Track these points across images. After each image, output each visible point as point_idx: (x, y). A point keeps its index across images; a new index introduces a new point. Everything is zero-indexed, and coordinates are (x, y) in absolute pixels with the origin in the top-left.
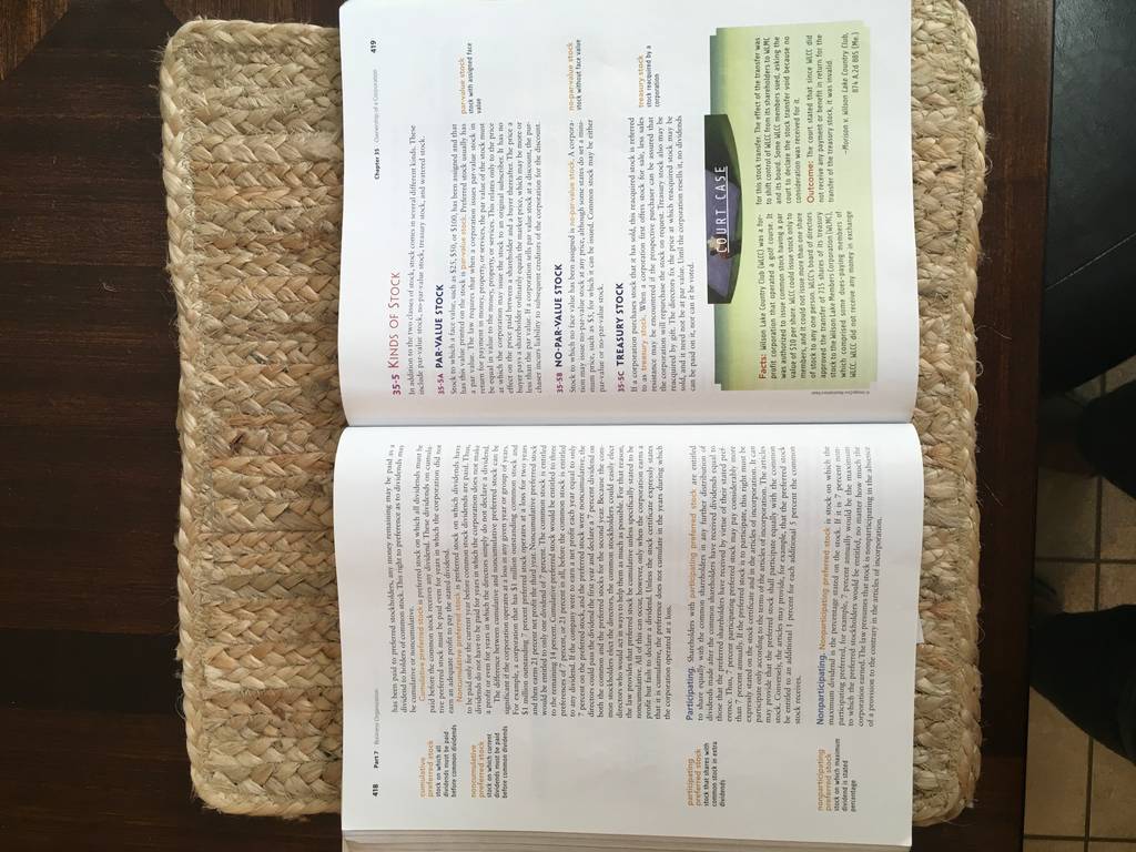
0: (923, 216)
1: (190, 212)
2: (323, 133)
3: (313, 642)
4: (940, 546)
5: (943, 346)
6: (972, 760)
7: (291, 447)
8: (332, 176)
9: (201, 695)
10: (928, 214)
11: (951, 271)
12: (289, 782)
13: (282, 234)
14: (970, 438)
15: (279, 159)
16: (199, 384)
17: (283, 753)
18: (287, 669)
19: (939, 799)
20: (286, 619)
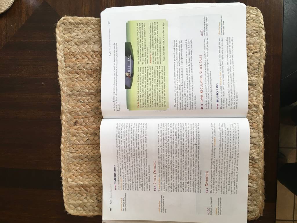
0: (249, 64)
1: (63, 65)
2: (97, 45)
3: (95, 172)
4: (254, 149)
5: (255, 98)
6: (262, 204)
7: (89, 124)
8: (99, 56)
9: (67, 186)
10: (251, 64)
11: (257, 79)
12: (89, 207)
13: (86, 70)
14: (262, 122)
15: (85, 51)
16: (66, 108)
17: (87, 200)
18: (88, 179)
19: (254, 214)
20: (88, 167)
